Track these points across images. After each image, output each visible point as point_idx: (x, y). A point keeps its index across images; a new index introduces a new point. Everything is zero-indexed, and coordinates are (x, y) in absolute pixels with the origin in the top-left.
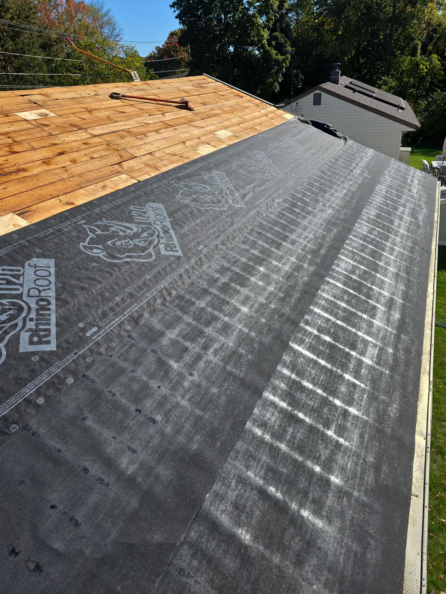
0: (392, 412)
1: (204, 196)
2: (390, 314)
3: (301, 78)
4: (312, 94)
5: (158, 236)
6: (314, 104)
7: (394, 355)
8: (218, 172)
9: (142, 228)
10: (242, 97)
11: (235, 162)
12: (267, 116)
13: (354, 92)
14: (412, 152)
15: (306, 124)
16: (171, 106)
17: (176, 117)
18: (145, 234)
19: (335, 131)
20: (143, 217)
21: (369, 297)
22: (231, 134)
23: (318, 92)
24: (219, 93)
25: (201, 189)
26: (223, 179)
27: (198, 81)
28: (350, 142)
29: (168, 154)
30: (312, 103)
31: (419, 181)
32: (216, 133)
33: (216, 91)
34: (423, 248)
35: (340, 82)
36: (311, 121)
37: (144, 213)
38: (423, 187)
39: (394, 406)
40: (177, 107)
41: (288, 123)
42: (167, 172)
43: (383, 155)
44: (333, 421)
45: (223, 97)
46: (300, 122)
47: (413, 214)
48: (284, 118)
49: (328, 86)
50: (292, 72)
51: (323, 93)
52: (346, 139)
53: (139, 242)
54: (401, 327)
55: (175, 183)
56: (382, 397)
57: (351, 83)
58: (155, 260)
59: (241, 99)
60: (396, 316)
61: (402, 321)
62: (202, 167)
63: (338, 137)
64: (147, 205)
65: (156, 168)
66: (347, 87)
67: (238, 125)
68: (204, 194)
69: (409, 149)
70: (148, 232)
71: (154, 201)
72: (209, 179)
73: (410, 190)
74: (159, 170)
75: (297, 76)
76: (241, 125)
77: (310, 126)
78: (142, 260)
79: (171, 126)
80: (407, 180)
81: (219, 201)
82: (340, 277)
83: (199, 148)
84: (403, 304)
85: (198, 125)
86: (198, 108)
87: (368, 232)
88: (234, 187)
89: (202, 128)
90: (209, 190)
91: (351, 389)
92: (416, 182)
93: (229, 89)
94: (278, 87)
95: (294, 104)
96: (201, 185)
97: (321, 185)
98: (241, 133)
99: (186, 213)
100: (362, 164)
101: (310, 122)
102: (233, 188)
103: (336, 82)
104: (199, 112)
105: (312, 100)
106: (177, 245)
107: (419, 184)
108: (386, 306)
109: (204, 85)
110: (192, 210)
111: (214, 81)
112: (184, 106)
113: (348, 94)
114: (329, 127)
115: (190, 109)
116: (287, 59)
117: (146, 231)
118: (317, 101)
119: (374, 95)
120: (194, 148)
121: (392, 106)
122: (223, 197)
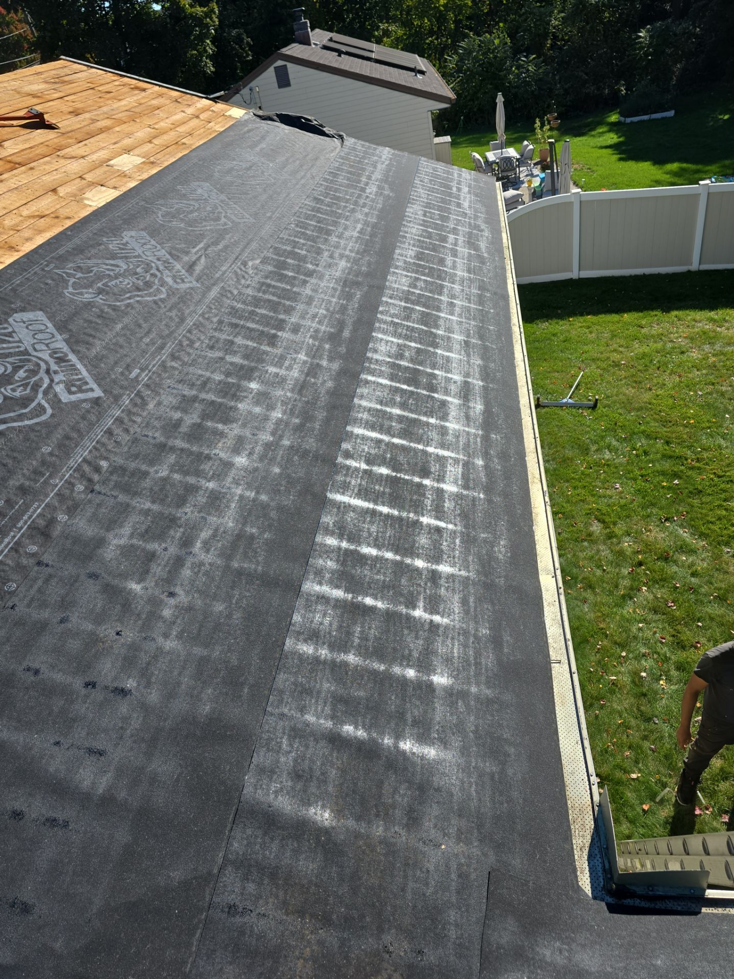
0: (500, 552)
1: (117, 281)
2: (469, 407)
3: (248, 43)
4: (271, 70)
5: (48, 371)
6: (280, 87)
7: (486, 467)
8: (133, 233)
9: (11, 363)
10: (144, 90)
11: (160, 209)
12: (197, 117)
13: (340, 55)
14: (453, 144)
15: (269, 122)
16: (12, 126)
17: (27, 146)
18: (21, 373)
19: (321, 126)
20: (9, 342)
21: (432, 388)
22: (139, 160)
23: (280, 63)
24: (100, 88)
25: (108, 270)
26: (145, 244)
27: (54, 72)
28: (350, 141)
29: (29, 217)
30: (276, 85)
31: (470, 187)
32: (112, 162)
33: (92, 86)
34: (495, 293)
35: (312, 42)
36: (278, 115)
37: (10, 335)
38: (476, 195)
39: (502, 543)
40: (24, 126)
41: (238, 124)
42: (35, 251)
43: (406, 154)
44: (419, 593)
45: (109, 96)
46: (258, 120)
47: (471, 243)
48: (230, 116)
49: (294, 50)
50: (229, 33)
51: (290, 66)
52: (341, 137)
53: (13, 390)
54: (488, 423)
55: (56, 267)
56: (482, 535)
57: (331, 40)
58: (52, 415)
59: (143, 94)
60: (478, 407)
61: (487, 412)
62: (101, 230)
63: (327, 136)
64: (11, 320)
65: (12, 248)
66: (325, 47)
67: (150, 142)
68: (116, 278)
69: (448, 139)
70: (26, 368)
71: (23, 310)
72: (120, 249)
73: (459, 205)
74: (18, 251)
75: (239, 40)
76: (156, 141)
77: (277, 124)
78: (27, 422)
79: (21, 164)
80: (451, 190)
81: (148, 285)
82: (383, 369)
83: (86, 195)
84: (483, 386)
85: (74, 154)
86: (65, 123)
87: (410, 286)
88: (170, 254)
89: (83, 157)
90: (125, 267)
91: (436, 537)
92: (465, 189)
93: (116, 78)
94: (210, 64)
95: (245, 91)
96: (107, 262)
97: (318, 222)
98: (158, 156)
99: (91, 318)
100: (377, 175)
101: (275, 118)
102: (168, 256)
103: (306, 41)
104: (69, 129)
105: (274, 79)
106: (89, 379)
107: (469, 192)
108: (460, 397)
109: (66, 78)
110: (102, 311)
111: (85, 68)
112: (37, 122)
113: (330, 59)
114: (310, 121)
115: (51, 127)
116: (212, 11)
117: (21, 367)
118: (283, 80)
119: (373, 56)
120: (77, 198)
121: (405, 72)
122: (153, 275)
